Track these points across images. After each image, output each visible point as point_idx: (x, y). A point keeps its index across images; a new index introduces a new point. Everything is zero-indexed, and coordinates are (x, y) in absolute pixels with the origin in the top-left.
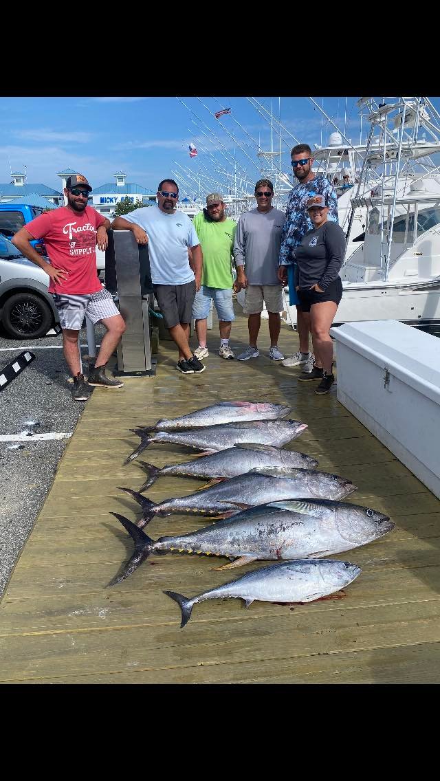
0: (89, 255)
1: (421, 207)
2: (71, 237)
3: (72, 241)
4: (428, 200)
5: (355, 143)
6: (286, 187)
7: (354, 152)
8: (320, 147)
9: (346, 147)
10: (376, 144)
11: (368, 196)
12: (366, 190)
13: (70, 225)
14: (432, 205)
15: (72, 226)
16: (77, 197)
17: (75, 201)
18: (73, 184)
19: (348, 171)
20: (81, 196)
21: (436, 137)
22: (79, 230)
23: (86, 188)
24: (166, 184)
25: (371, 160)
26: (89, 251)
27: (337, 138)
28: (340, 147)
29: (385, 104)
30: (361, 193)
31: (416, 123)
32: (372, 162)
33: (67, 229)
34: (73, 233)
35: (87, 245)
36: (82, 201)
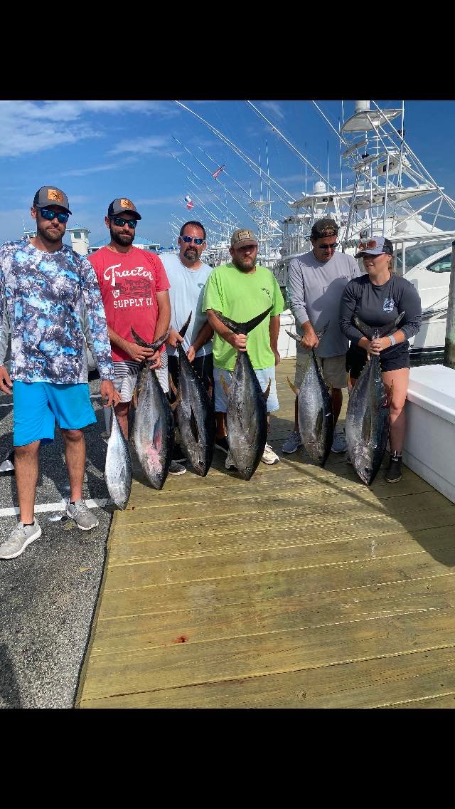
0: (139, 308)
1: (407, 245)
2: (113, 284)
3: (115, 288)
4: (412, 239)
5: (338, 190)
6: (277, 232)
7: (338, 198)
8: (307, 195)
9: (331, 194)
10: (360, 190)
11: (357, 237)
12: (353, 233)
13: (113, 267)
14: (414, 243)
15: (116, 269)
16: (121, 229)
17: (119, 233)
18: (116, 210)
19: (333, 216)
20: (127, 227)
21: (417, 182)
22: (125, 274)
23: (133, 216)
24: (189, 226)
25: (357, 205)
26: (138, 302)
27: (321, 187)
28: (326, 195)
29: (367, 155)
30: (349, 235)
31: (399, 170)
32: (359, 207)
33: (109, 273)
34: (117, 278)
35: (136, 294)
36: (127, 232)
